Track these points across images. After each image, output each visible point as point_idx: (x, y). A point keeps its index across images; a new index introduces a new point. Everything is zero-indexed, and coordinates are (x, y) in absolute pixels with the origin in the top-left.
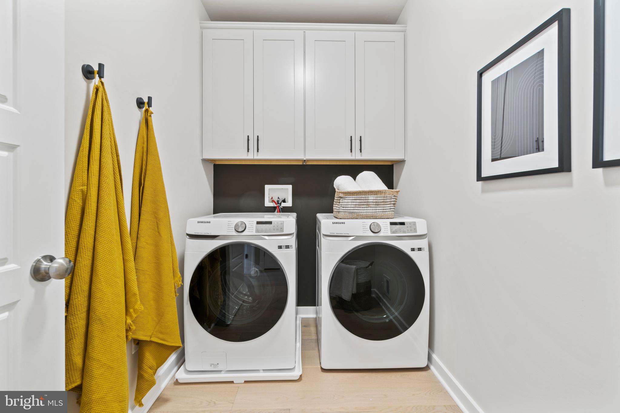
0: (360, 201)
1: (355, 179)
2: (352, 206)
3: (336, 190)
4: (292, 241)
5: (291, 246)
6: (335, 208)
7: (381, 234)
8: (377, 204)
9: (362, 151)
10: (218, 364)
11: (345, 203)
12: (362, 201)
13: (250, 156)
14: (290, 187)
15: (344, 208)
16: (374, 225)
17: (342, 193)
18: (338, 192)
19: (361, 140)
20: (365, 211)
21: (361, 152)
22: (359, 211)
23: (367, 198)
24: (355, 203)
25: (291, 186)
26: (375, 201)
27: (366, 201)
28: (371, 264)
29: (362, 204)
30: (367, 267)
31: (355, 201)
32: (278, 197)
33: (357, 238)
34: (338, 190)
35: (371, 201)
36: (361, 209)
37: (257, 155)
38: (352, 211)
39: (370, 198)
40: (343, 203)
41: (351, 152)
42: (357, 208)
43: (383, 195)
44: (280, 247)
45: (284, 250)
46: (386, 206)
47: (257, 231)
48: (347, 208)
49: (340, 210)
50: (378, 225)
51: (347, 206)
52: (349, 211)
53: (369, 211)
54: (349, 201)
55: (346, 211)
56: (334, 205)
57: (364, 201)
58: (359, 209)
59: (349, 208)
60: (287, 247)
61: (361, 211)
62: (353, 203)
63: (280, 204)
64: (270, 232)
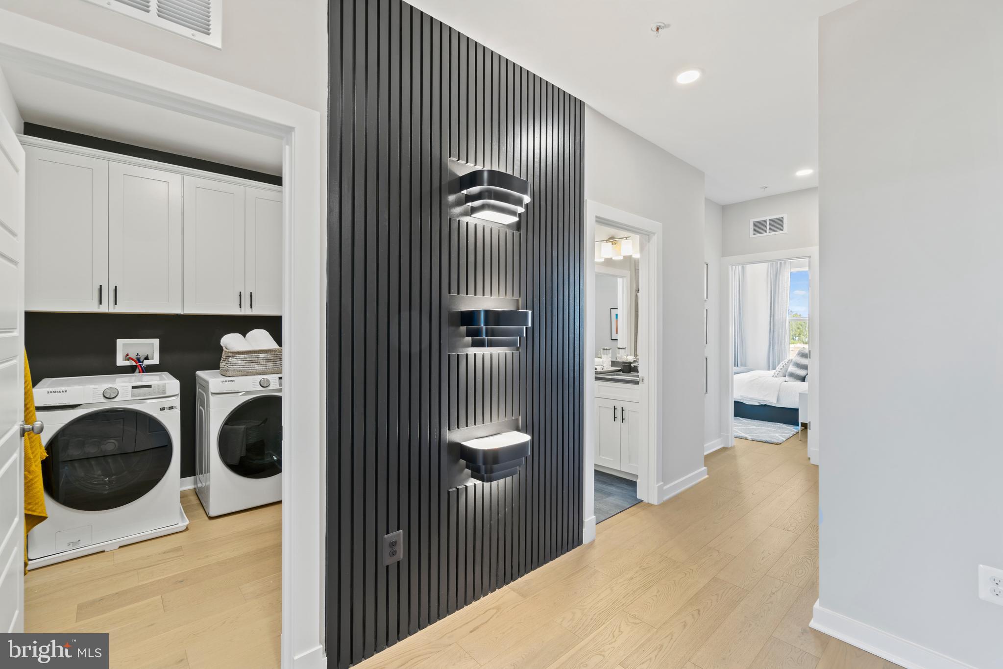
0: (251, 359)
1: (245, 337)
2: (242, 364)
3: (224, 348)
4: (176, 402)
5: (175, 407)
6: (222, 366)
7: (270, 388)
8: (267, 361)
9: (253, 307)
10: (79, 541)
11: (235, 362)
12: (252, 359)
13: (104, 309)
14: (156, 342)
15: (233, 367)
16: (264, 381)
17: (231, 352)
18: (225, 351)
19: (251, 296)
20: (255, 368)
21: (251, 308)
22: (249, 368)
23: (257, 357)
24: (244, 362)
25: (158, 340)
26: (265, 359)
27: (257, 359)
28: (265, 421)
29: (252, 361)
30: (259, 425)
31: (246, 359)
32: (138, 354)
33: (248, 393)
34: (227, 349)
35: (261, 359)
36: (251, 366)
37: (114, 308)
38: (242, 369)
39: (260, 356)
40: (232, 362)
41: (240, 307)
42: (247, 366)
43: (273, 353)
44: (163, 409)
45: (167, 412)
46: (276, 362)
47: (133, 396)
48: (236, 367)
49: (228, 369)
50: (268, 381)
51: (236, 365)
52: (239, 369)
53: (259, 368)
54: (239, 360)
55: (236, 369)
56: (221, 364)
57: (255, 359)
58: (249, 366)
59: (239, 367)
60: (171, 408)
61: (251, 368)
62: (243, 362)
63: (143, 362)
64: (150, 395)
